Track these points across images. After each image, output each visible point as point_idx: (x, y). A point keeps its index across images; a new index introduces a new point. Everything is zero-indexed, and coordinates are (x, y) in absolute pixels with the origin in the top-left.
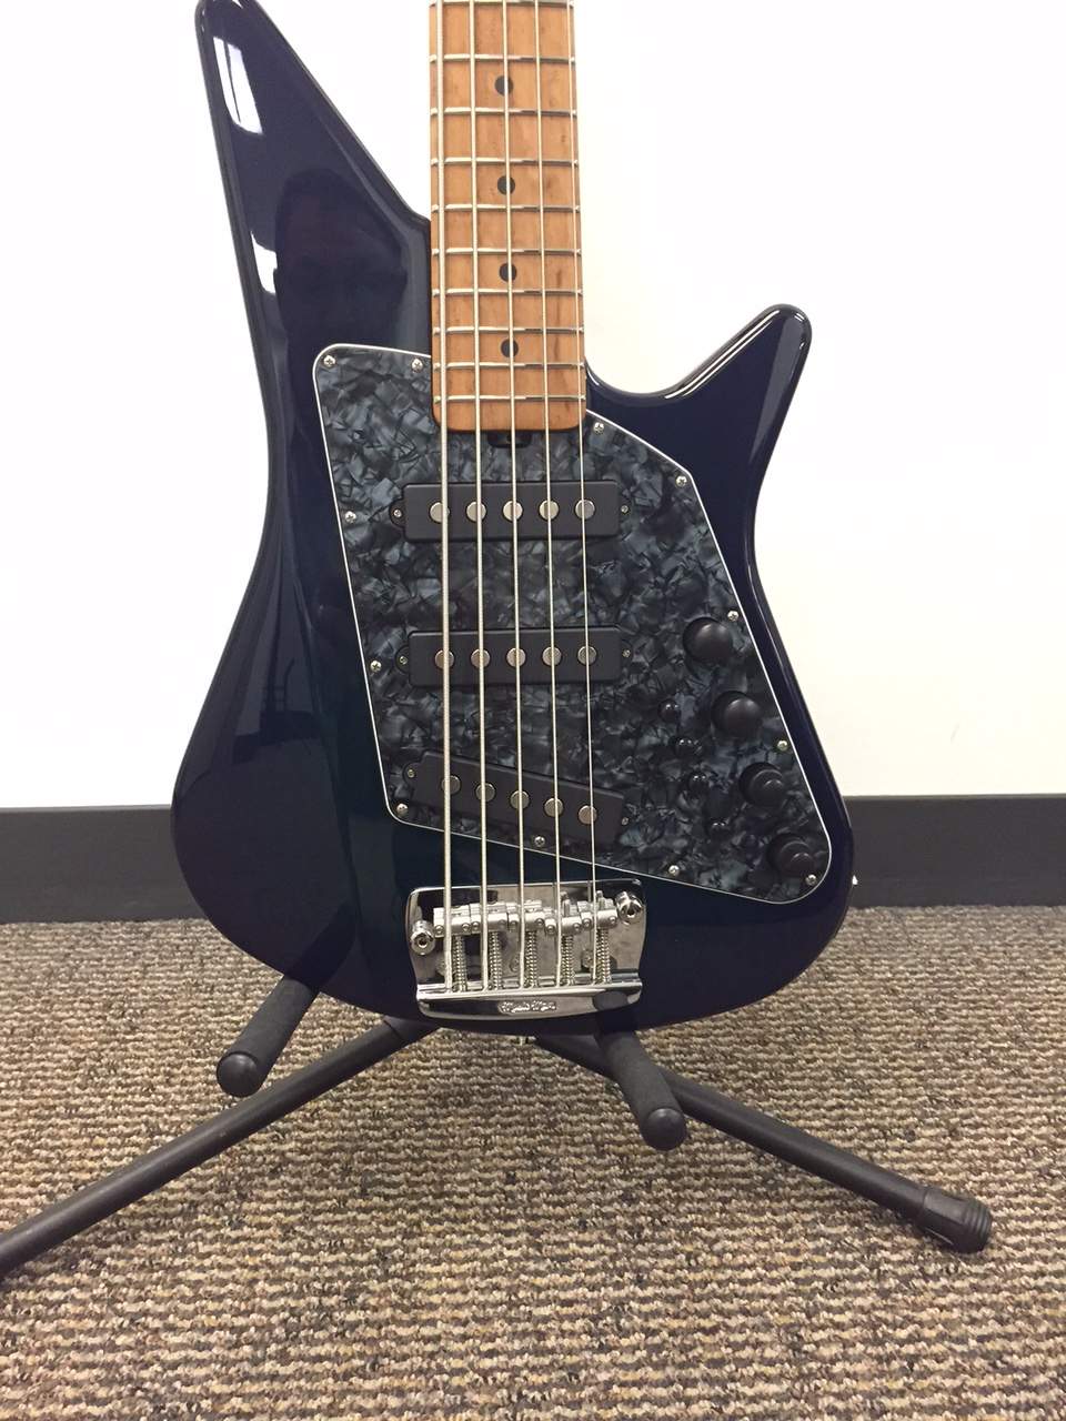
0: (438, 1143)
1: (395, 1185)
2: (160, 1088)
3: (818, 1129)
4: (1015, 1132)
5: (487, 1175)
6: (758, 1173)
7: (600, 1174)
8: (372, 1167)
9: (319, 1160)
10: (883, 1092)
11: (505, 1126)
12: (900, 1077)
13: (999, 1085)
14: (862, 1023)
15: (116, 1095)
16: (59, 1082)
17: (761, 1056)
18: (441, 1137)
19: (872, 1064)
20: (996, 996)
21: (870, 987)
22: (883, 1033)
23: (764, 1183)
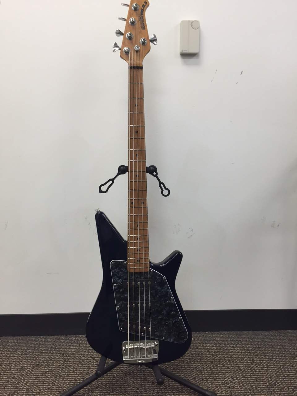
0: (125, 382)
1: (118, 390)
2: (75, 371)
3: (191, 379)
4: (225, 379)
5: (134, 388)
6: (180, 388)
7: (153, 388)
8: (114, 387)
9: (105, 386)
10: (204, 372)
11: (137, 379)
12: (207, 369)
13: (224, 370)
14: (202, 358)
15: (68, 373)
16: (57, 370)
17: (183, 365)
18: (126, 381)
19: (202, 366)
20: (227, 352)
21: (204, 350)
22: (206, 360)
23: (181, 390)
